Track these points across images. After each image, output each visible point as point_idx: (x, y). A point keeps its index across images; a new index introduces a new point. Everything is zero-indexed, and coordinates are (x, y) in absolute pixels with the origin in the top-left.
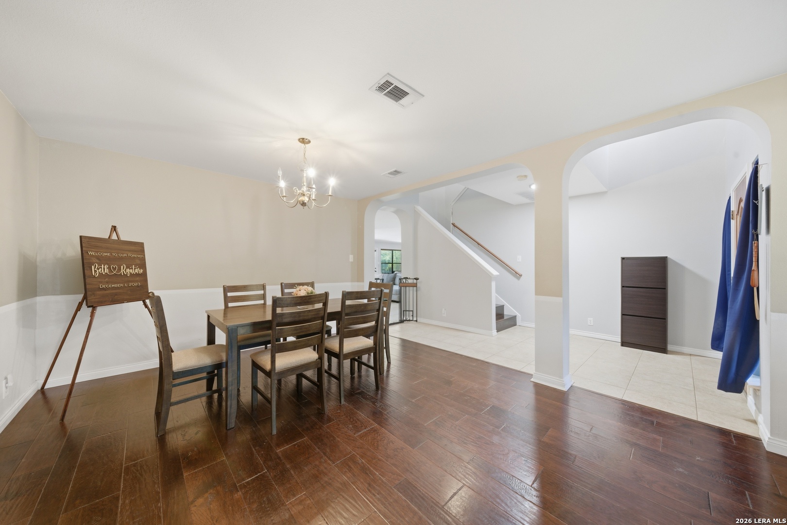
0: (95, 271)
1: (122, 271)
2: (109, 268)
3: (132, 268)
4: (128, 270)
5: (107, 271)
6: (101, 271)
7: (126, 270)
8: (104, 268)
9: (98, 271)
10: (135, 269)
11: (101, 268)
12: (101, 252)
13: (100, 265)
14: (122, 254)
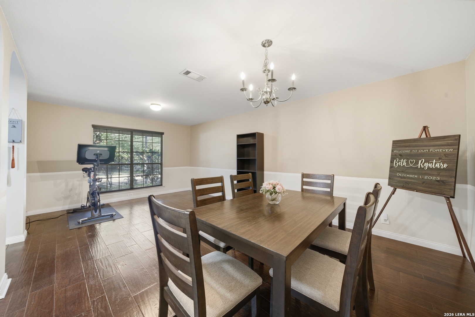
0: (396, 164)
1: (419, 165)
2: (407, 162)
3: (432, 163)
4: (426, 165)
5: (405, 164)
6: (400, 164)
7: (423, 164)
8: (403, 162)
9: (398, 164)
10: (435, 163)
11: (401, 161)
12: (403, 150)
13: (400, 159)
14: (422, 150)
